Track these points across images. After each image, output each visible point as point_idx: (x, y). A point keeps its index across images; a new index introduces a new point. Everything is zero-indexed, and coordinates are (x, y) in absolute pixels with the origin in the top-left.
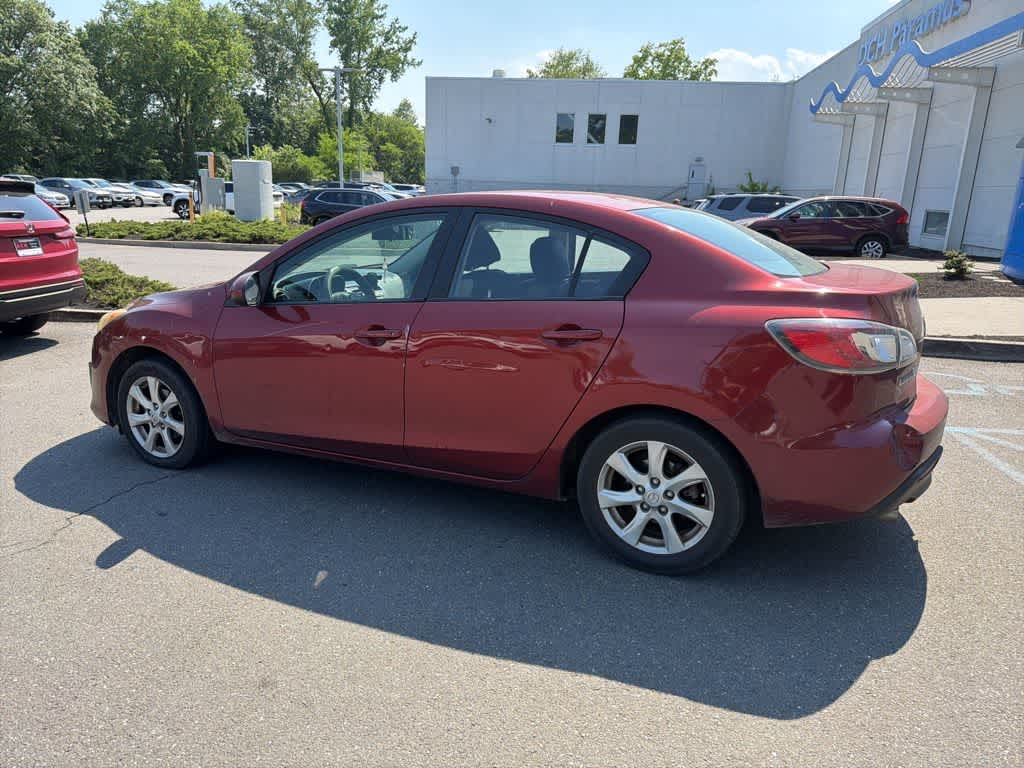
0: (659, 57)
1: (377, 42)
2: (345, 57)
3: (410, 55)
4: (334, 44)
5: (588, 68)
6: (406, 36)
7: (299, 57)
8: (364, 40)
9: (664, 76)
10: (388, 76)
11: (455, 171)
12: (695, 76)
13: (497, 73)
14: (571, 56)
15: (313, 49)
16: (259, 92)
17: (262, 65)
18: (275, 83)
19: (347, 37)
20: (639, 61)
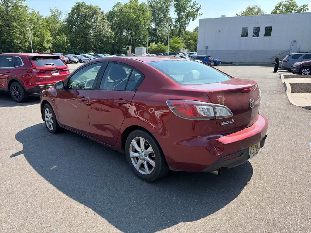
0: (285, 6)
1: (189, 9)
2: (179, 15)
3: (199, 12)
4: (176, 11)
5: (259, 11)
6: (198, 6)
7: (165, 16)
8: (185, 9)
9: (287, 12)
10: (191, 20)
11: (207, 48)
12: (299, 11)
13: (223, 16)
14: (253, 8)
15: (169, 13)
16: (154, 27)
17: (155, 19)
18: (158, 24)
19: (179, 9)
20: (277, 8)
